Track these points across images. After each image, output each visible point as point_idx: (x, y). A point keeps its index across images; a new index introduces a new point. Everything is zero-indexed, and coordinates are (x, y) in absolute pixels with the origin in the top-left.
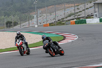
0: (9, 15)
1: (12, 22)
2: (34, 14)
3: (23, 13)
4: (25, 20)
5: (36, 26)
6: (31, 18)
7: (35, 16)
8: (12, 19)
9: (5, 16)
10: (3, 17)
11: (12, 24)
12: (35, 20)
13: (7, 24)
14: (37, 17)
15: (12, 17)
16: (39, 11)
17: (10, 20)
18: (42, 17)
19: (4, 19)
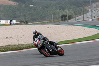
0: (64, 9)
1: (67, 16)
2: (89, 8)
3: (78, 7)
4: (79, 14)
5: (90, 20)
6: (86, 12)
7: (90, 10)
8: (67, 13)
9: (60, 10)
10: (58, 11)
11: (67, 18)
12: (89, 14)
13: (62, 17)
14: (92, 11)
15: (67, 11)
16: (94, 5)
17: (65, 14)
18: (96, 11)
19: (59, 13)
